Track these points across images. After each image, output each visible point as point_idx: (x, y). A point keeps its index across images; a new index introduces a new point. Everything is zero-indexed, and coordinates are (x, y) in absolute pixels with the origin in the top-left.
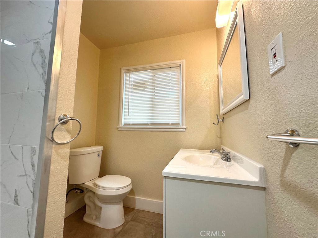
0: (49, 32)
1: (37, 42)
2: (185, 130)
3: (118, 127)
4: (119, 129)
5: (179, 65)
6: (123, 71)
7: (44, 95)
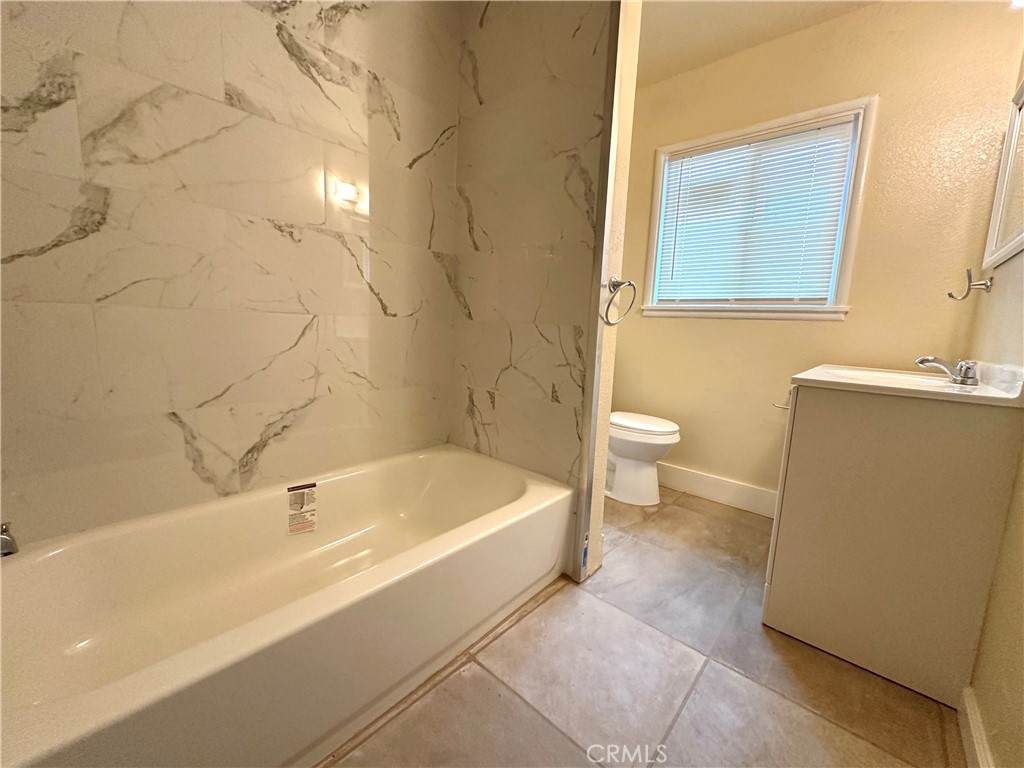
0: (596, 134)
1: (574, 156)
2: (842, 317)
3: (642, 307)
4: (645, 313)
5: (852, 117)
6: (663, 158)
7: (592, 246)
